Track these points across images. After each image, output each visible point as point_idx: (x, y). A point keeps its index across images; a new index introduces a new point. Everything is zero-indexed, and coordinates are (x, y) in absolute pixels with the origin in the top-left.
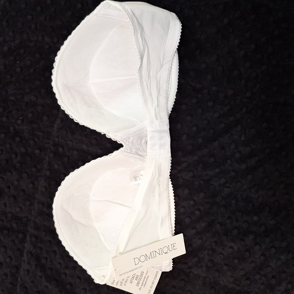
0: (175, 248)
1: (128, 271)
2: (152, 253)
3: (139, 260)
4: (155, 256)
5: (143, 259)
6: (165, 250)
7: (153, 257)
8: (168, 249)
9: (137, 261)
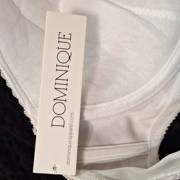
0: (68, 36)
1: (68, 144)
2: (57, 86)
3: (59, 116)
4: (65, 82)
5: (59, 108)
6: (64, 57)
7: (65, 87)
8: (64, 50)
9: (58, 121)
